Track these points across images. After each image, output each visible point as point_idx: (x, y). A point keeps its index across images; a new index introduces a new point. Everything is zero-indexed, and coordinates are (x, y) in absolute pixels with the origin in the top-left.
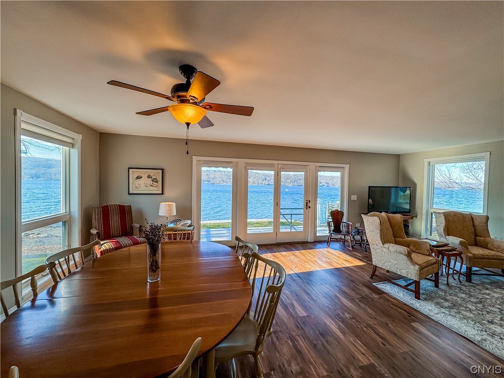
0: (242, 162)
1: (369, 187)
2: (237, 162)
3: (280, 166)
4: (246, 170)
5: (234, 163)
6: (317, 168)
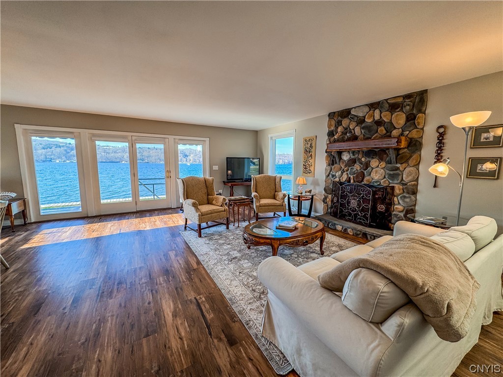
0: (86, 133)
1: (227, 158)
2: (80, 133)
3: (134, 138)
4: (93, 142)
5: (75, 134)
6: (177, 140)
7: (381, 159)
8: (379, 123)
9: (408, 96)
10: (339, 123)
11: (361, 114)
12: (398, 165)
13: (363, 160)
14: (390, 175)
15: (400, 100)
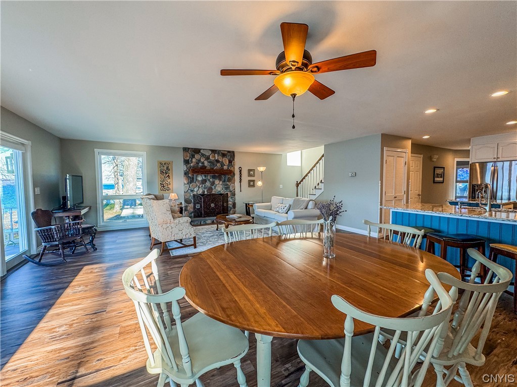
7: (220, 180)
8: (218, 161)
9: (229, 152)
10: (193, 156)
11: (207, 154)
12: (228, 183)
13: (211, 180)
14: (225, 188)
15: (226, 152)
